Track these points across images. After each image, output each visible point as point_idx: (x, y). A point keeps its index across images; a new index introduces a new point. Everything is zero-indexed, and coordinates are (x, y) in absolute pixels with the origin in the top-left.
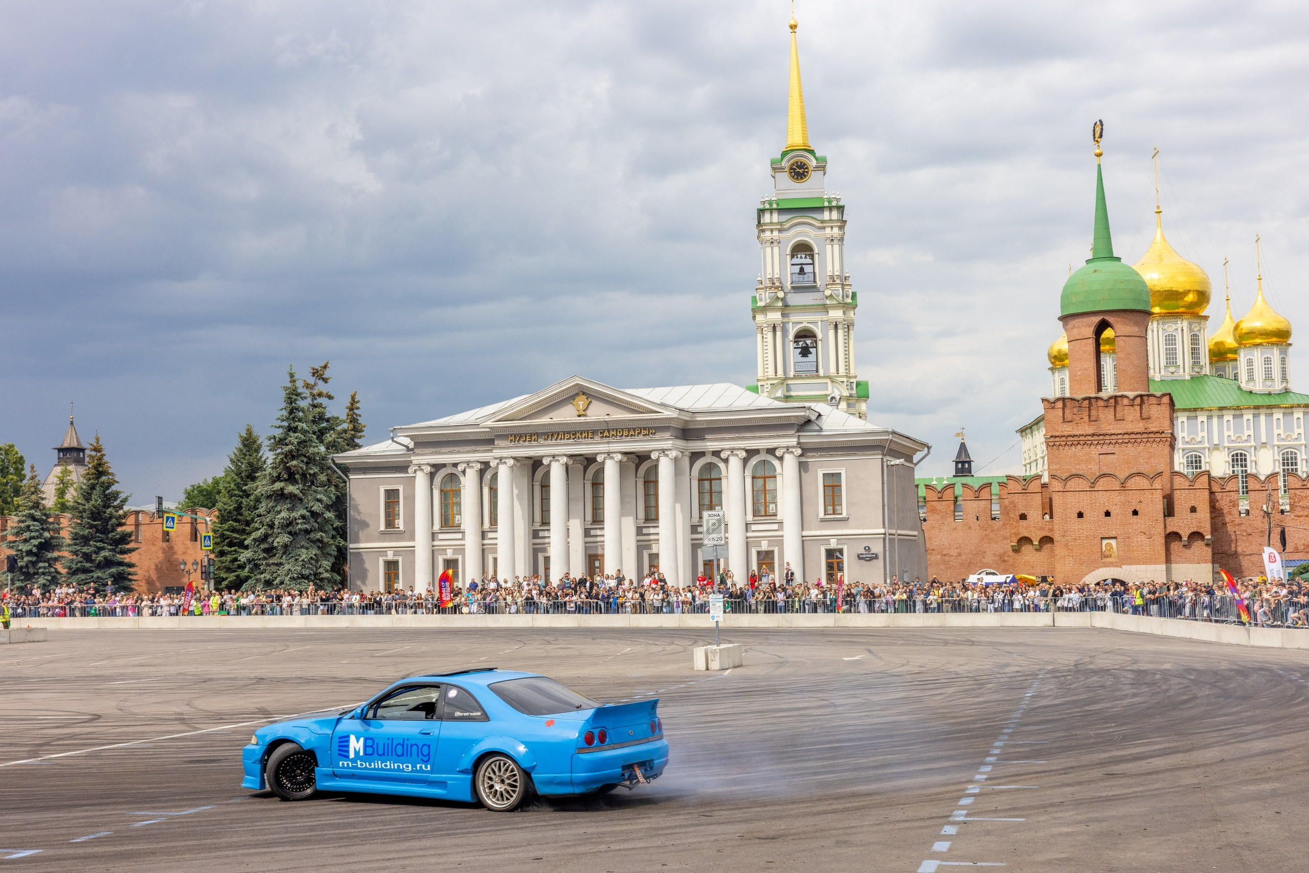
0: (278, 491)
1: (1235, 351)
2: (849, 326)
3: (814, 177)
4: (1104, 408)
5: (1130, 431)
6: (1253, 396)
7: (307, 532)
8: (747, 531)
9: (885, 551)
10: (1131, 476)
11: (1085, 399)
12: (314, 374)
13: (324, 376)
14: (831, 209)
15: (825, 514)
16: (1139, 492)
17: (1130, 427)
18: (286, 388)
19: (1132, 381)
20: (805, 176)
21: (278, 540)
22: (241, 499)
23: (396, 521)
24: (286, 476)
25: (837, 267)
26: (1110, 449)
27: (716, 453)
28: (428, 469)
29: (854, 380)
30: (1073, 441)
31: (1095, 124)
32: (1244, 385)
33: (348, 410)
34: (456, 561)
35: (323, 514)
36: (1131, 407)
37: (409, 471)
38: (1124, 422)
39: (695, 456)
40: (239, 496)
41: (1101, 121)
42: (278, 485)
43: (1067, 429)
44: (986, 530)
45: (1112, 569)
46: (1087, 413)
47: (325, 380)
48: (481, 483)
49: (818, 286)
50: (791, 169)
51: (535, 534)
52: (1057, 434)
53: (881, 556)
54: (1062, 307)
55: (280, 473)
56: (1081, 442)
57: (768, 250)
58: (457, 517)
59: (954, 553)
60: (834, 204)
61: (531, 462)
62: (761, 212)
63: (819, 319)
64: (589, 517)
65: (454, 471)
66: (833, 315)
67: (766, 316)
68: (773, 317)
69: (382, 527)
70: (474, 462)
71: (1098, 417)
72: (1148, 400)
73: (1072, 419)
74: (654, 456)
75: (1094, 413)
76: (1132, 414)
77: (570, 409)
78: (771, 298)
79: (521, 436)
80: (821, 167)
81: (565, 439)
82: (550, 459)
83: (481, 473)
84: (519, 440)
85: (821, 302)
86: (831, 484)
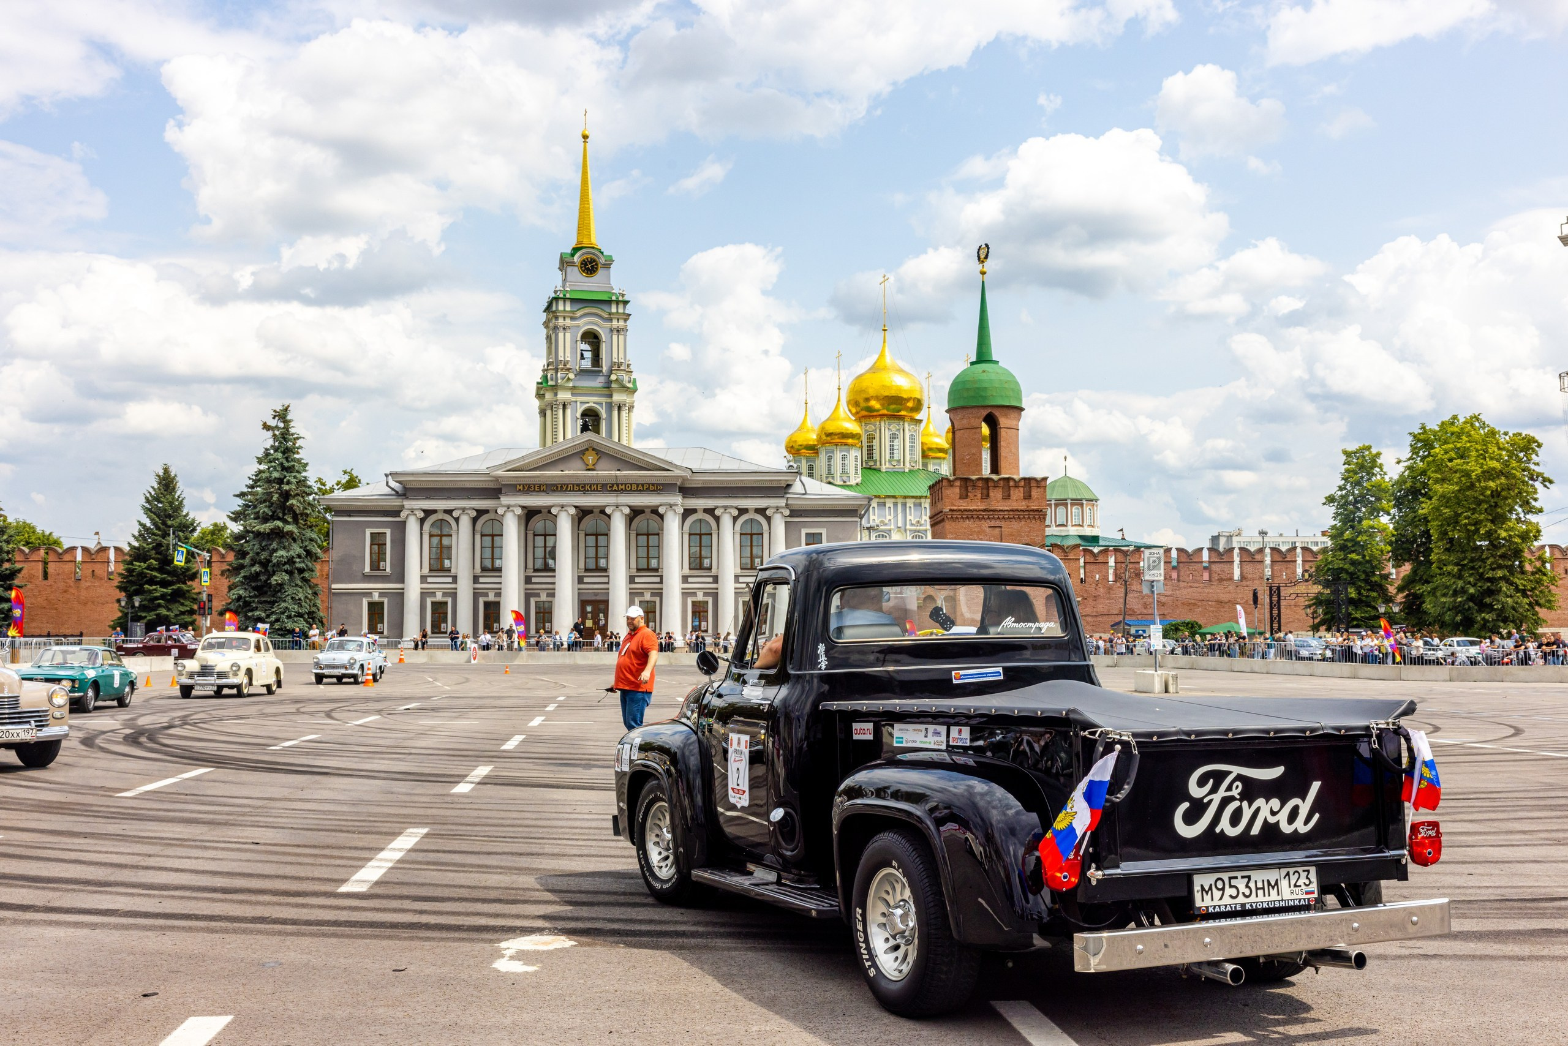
0: (274, 529)
2: (631, 408)
3: (601, 272)
4: (992, 488)
5: (1014, 509)
11: (979, 479)
14: (618, 302)
17: (1015, 506)
20: (595, 272)
21: (275, 578)
23: (382, 564)
25: (621, 355)
26: (998, 523)
27: (709, 511)
28: (422, 515)
30: (966, 515)
31: (980, 246)
34: (446, 603)
36: (1014, 489)
37: (402, 514)
38: (1009, 501)
39: (688, 512)
41: (987, 245)
42: (275, 523)
43: (962, 505)
46: (979, 492)
48: (474, 530)
49: (604, 371)
50: (582, 264)
51: (528, 580)
52: (955, 508)
57: (561, 335)
58: (447, 561)
60: (621, 298)
61: (526, 511)
62: (556, 299)
63: (603, 400)
64: (582, 566)
65: (447, 517)
66: (617, 397)
67: (556, 394)
68: (564, 396)
69: (367, 569)
70: (470, 508)
71: (988, 495)
72: (1030, 483)
73: (967, 495)
74: (661, 510)
75: (985, 492)
76: (1017, 494)
77: (578, 463)
78: (563, 379)
79: (529, 486)
80: (607, 266)
81: (573, 491)
82: (559, 508)
83: (474, 520)
84: (528, 489)
85: (606, 385)
86: (811, 542)
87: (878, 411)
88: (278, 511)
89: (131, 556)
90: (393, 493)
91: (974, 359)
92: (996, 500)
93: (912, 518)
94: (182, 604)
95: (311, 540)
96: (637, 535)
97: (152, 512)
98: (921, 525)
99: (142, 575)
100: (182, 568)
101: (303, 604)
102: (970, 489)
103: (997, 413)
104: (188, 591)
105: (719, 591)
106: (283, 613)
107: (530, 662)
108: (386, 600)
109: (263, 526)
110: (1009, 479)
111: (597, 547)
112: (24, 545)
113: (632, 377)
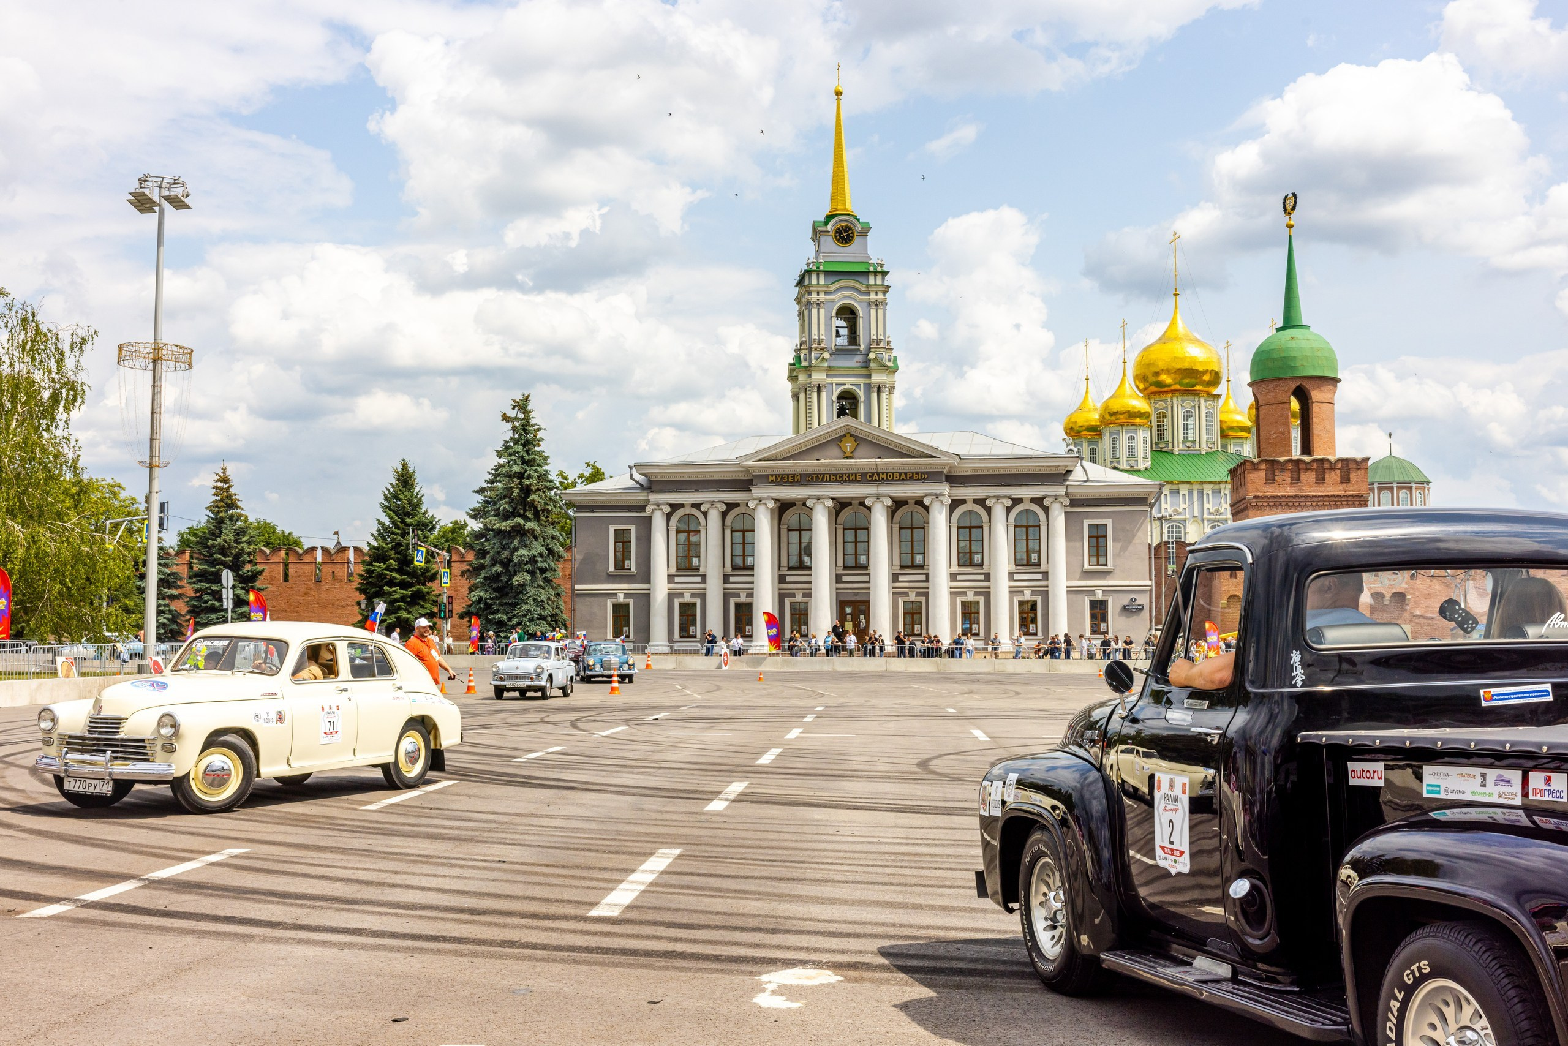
2: (891, 389)
3: (857, 240)
4: (1304, 471)
5: (1330, 494)
8: (1009, 581)
9: (1151, 602)
11: (1287, 461)
14: (876, 273)
15: (1091, 566)
17: (1330, 491)
20: (850, 241)
21: (516, 578)
23: (627, 562)
25: (880, 331)
27: (979, 501)
28: (668, 509)
30: (1275, 501)
31: (1287, 196)
34: (695, 605)
36: (1331, 471)
37: (647, 509)
38: (1324, 486)
39: (956, 503)
41: (1294, 194)
43: (1268, 490)
46: (1288, 475)
48: (723, 525)
49: (862, 349)
50: (836, 232)
51: (782, 579)
52: (1260, 494)
53: (1147, 608)
56: (1283, 503)
57: (814, 311)
58: (696, 559)
60: (879, 269)
62: (809, 272)
63: (861, 381)
64: (840, 563)
65: (695, 512)
66: (877, 378)
67: (810, 376)
68: (818, 377)
69: (612, 568)
70: (719, 502)
71: (1299, 479)
72: (1348, 465)
73: (1274, 480)
74: (927, 501)
75: (1295, 475)
76: (1333, 477)
77: (835, 451)
78: (817, 359)
79: (782, 477)
80: (864, 234)
81: (830, 481)
82: (815, 501)
83: (724, 515)
84: (781, 479)
86: (1095, 534)
87: (1169, 386)
88: (519, 507)
89: (370, 556)
90: (638, 486)
91: (1280, 325)
92: (1308, 485)
93: (1210, 506)
94: (422, 607)
95: (553, 538)
96: (901, 528)
97: (390, 510)
98: (1221, 514)
99: (381, 576)
100: (422, 568)
101: (546, 606)
102: (1277, 473)
103: (1307, 385)
104: (428, 593)
105: (992, 590)
106: (525, 616)
107: (786, 669)
108: (631, 602)
109: (504, 524)
110: (1323, 460)
111: (856, 542)
112: (264, 546)
113: (893, 355)
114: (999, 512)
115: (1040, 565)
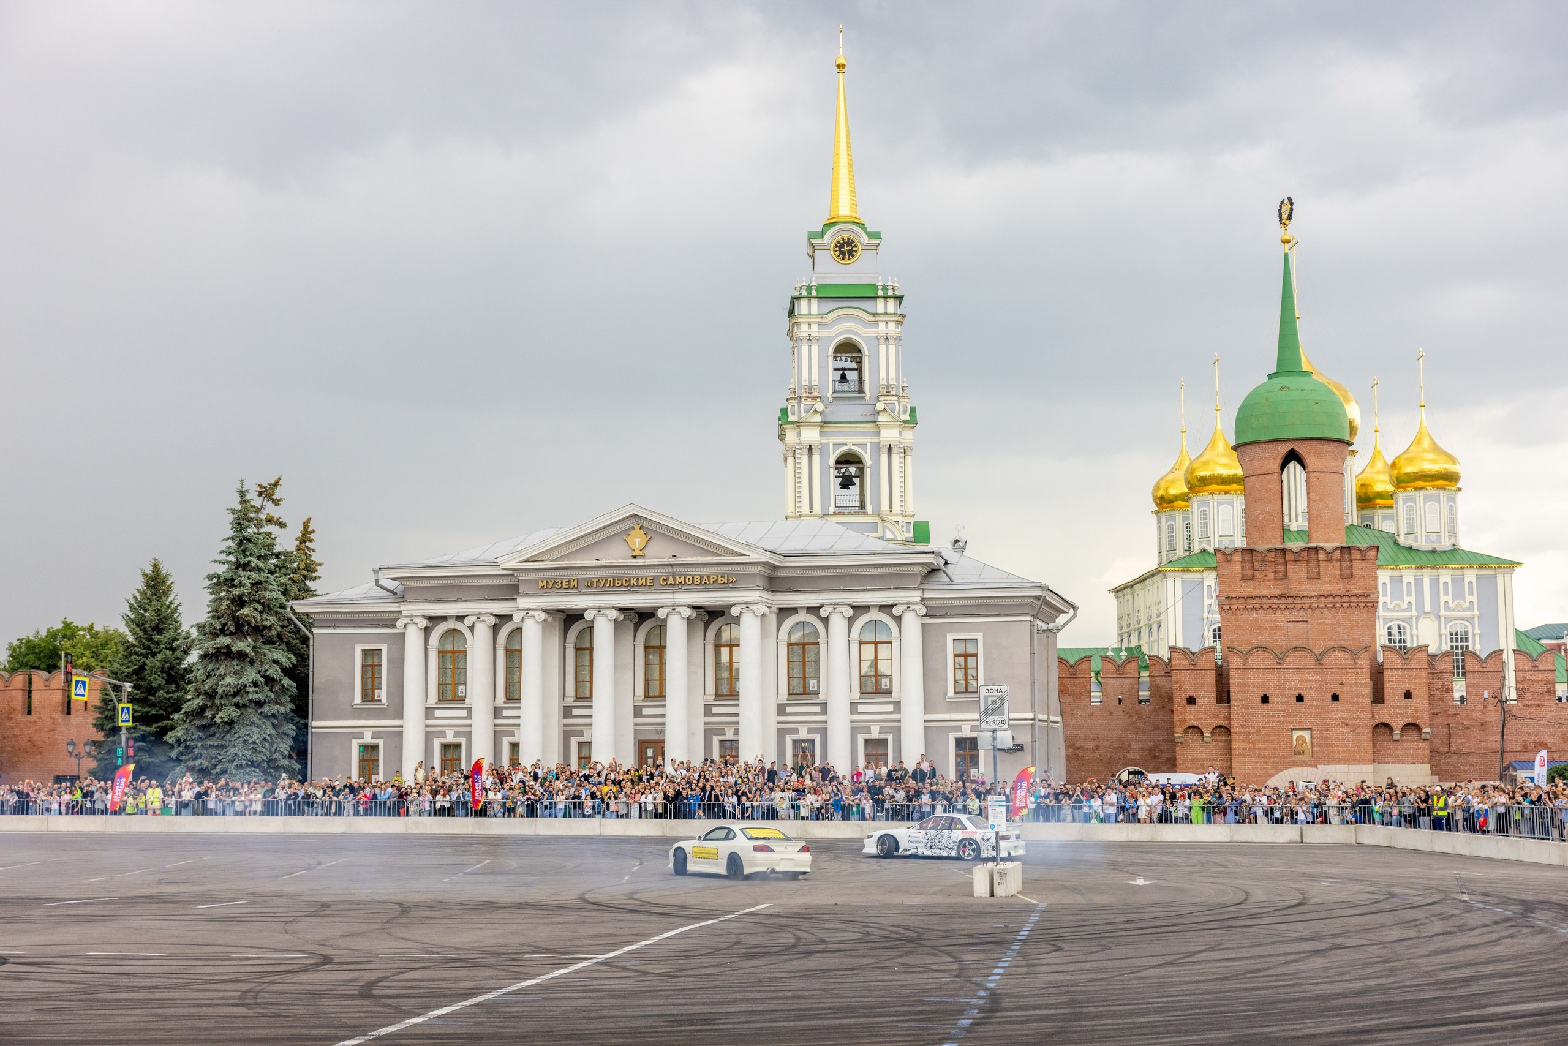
0: (221, 648)
1: (1391, 496)
2: (906, 451)
3: (862, 257)
4: (1294, 563)
5: (1326, 593)
6: (1414, 554)
7: (259, 704)
8: (851, 713)
9: (1034, 741)
10: (1330, 650)
11: (1269, 551)
12: (260, 494)
13: (274, 497)
14: (886, 298)
15: (956, 693)
16: (1340, 671)
17: (1327, 588)
18: (234, 511)
19: (1327, 530)
20: (853, 256)
21: (220, 714)
22: (144, 659)
23: (377, 691)
24: (232, 629)
25: (893, 374)
26: (1302, 615)
27: (813, 610)
28: (424, 623)
29: (912, 521)
30: (1254, 604)
31: (1282, 202)
32: (1402, 540)
33: (297, 543)
34: (459, 746)
35: (280, 680)
36: (1329, 563)
37: (398, 624)
38: (1320, 581)
39: (785, 612)
40: (141, 654)
41: (1290, 199)
42: (224, 640)
43: (1247, 589)
44: (1131, 717)
45: (1305, 769)
46: (1272, 569)
47: (276, 503)
48: (494, 643)
49: (867, 398)
50: (836, 246)
51: (567, 712)
52: (1234, 595)
53: (1029, 749)
54: (1238, 433)
55: (226, 624)
56: (1264, 606)
57: (805, 349)
58: (461, 688)
59: (1090, 745)
60: (890, 292)
61: (563, 616)
62: (795, 299)
63: (867, 440)
65: (458, 625)
66: (888, 435)
67: (799, 434)
68: (809, 435)
69: (358, 699)
70: (486, 614)
71: (1286, 574)
72: (1350, 554)
73: (1254, 576)
74: (733, 611)
75: (1281, 569)
76: (1329, 571)
77: (621, 548)
78: (805, 410)
79: (554, 582)
80: (872, 245)
81: (614, 586)
82: (595, 612)
83: (496, 629)
84: (552, 587)
85: (871, 419)
86: (962, 652)
88: (229, 623)
90: (387, 594)
91: (1273, 370)
92: (1298, 582)
95: (274, 662)
96: (716, 647)
102: (1258, 566)
103: (1302, 451)
105: (829, 726)
106: (232, 761)
110: (1317, 550)
113: (908, 404)
114: (838, 624)
115: (891, 693)
